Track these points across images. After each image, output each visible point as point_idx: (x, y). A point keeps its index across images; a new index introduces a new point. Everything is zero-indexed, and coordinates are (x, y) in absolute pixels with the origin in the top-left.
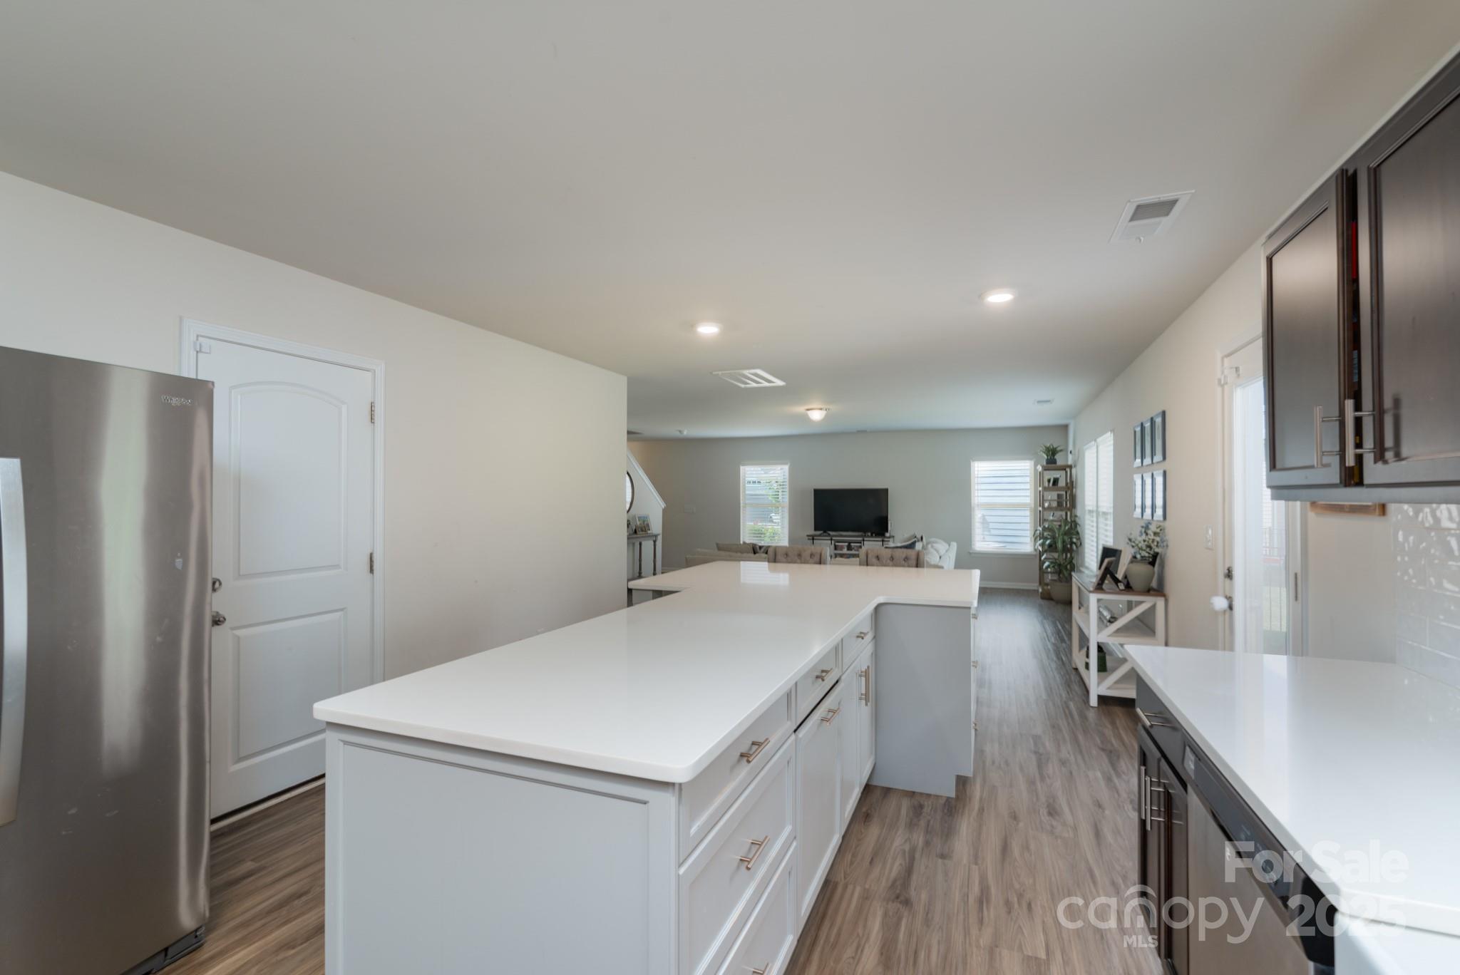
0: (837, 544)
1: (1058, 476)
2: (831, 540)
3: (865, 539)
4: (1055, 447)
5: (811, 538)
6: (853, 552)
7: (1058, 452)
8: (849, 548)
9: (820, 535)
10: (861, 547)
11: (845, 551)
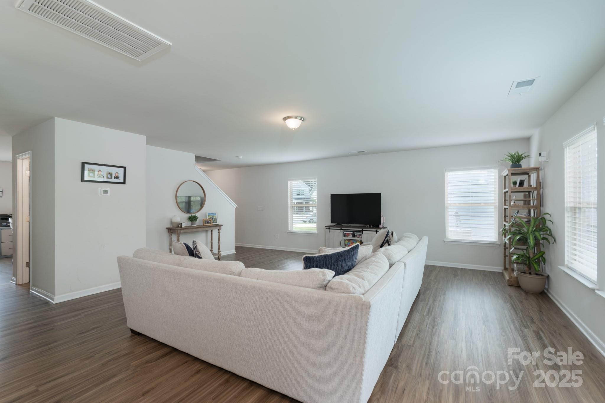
0: (345, 232)
1: (523, 179)
2: (341, 229)
3: (364, 230)
4: (520, 154)
5: (328, 228)
6: (356, 238)
7: (522, 159)
8: (354, 236)
9: (334, 226)
10: (361, 235)
11: (351, 237)
